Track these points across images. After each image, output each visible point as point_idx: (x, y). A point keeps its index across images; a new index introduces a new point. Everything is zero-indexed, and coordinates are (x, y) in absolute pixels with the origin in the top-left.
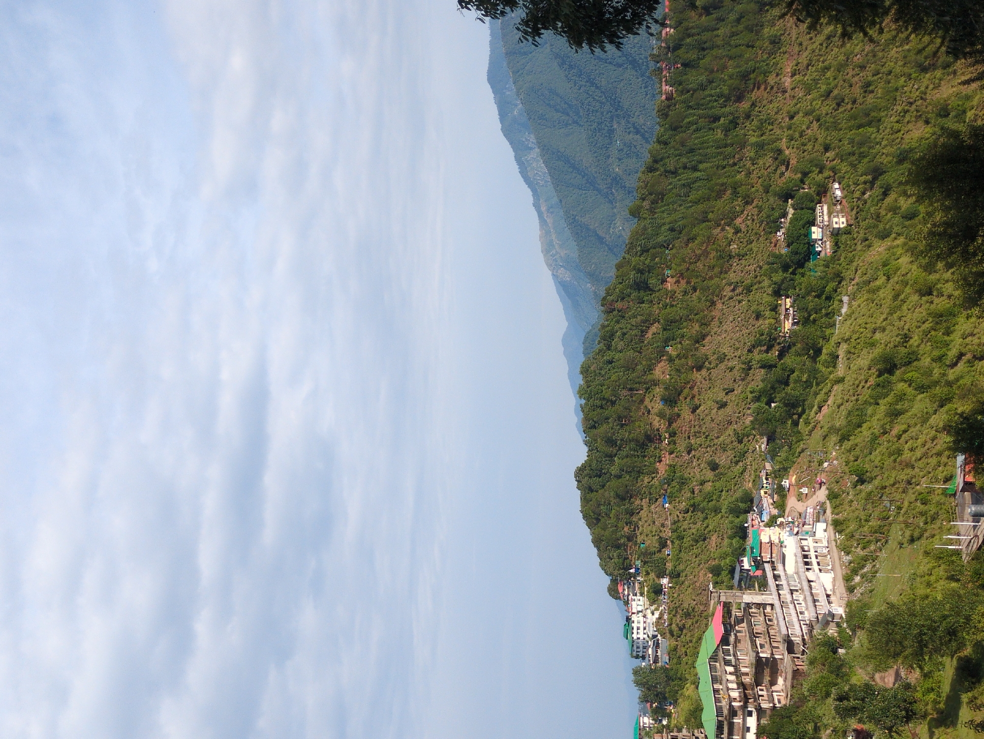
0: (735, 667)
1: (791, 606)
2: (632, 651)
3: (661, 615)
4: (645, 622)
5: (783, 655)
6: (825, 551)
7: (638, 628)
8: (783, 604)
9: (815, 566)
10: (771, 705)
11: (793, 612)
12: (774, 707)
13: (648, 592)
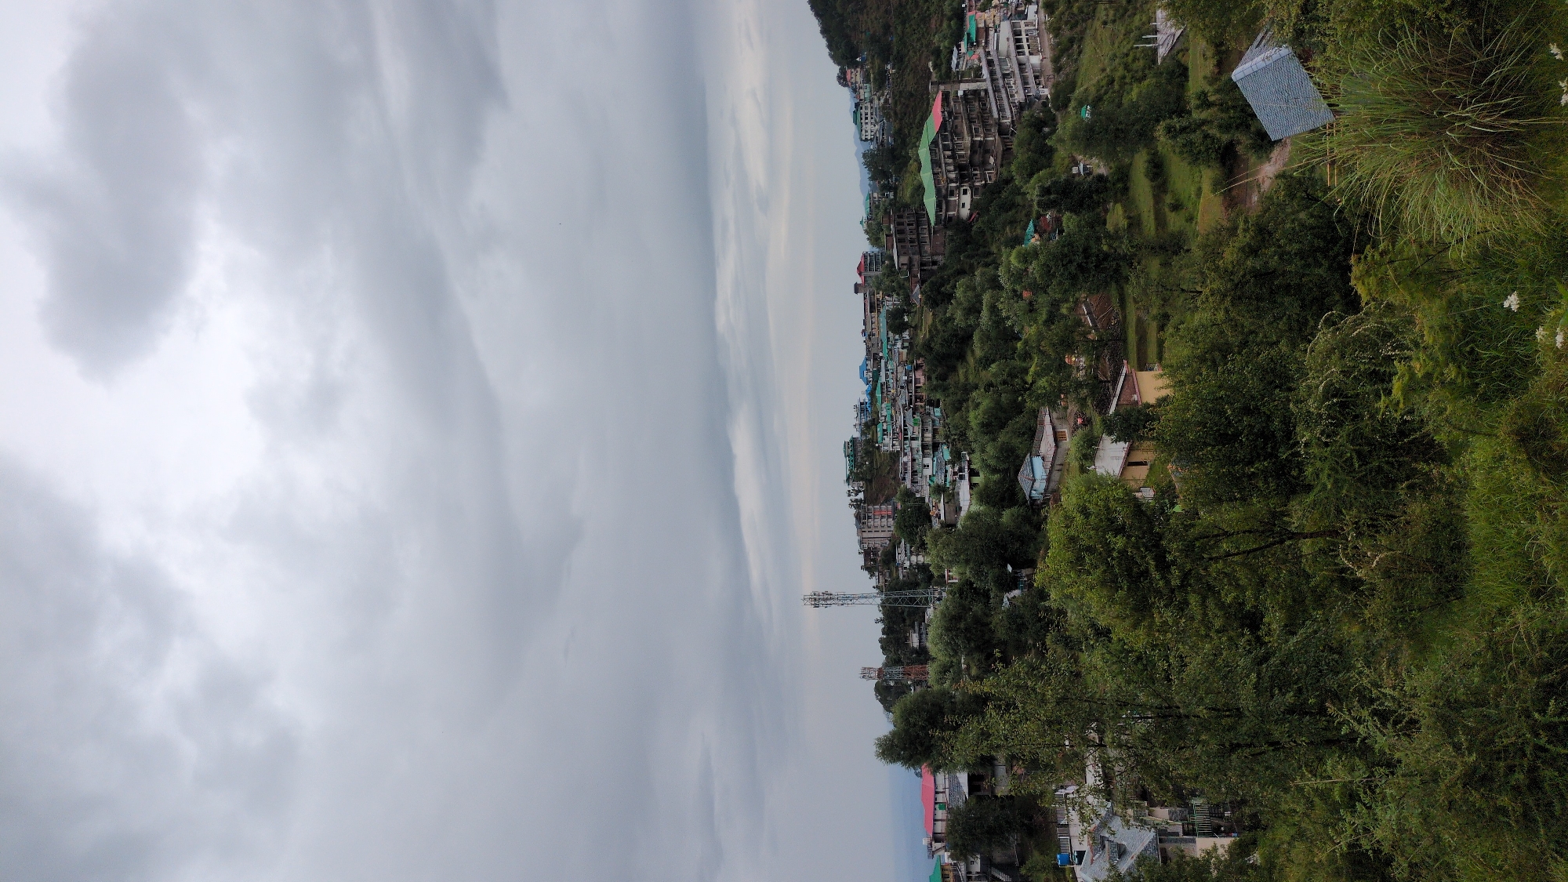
0: (953, 150)
1: (1003, 91)
2: (861, 135)
3: (886, 101)
4: (872, 107)
5: (995, 136)
6: (1035, 33)
7: (866, 114)
8: (996, 90)
9: (1026, 50)
10: (983, 182)
11: (1004, 96)
12: (986, 184)
13: (875, 78)
